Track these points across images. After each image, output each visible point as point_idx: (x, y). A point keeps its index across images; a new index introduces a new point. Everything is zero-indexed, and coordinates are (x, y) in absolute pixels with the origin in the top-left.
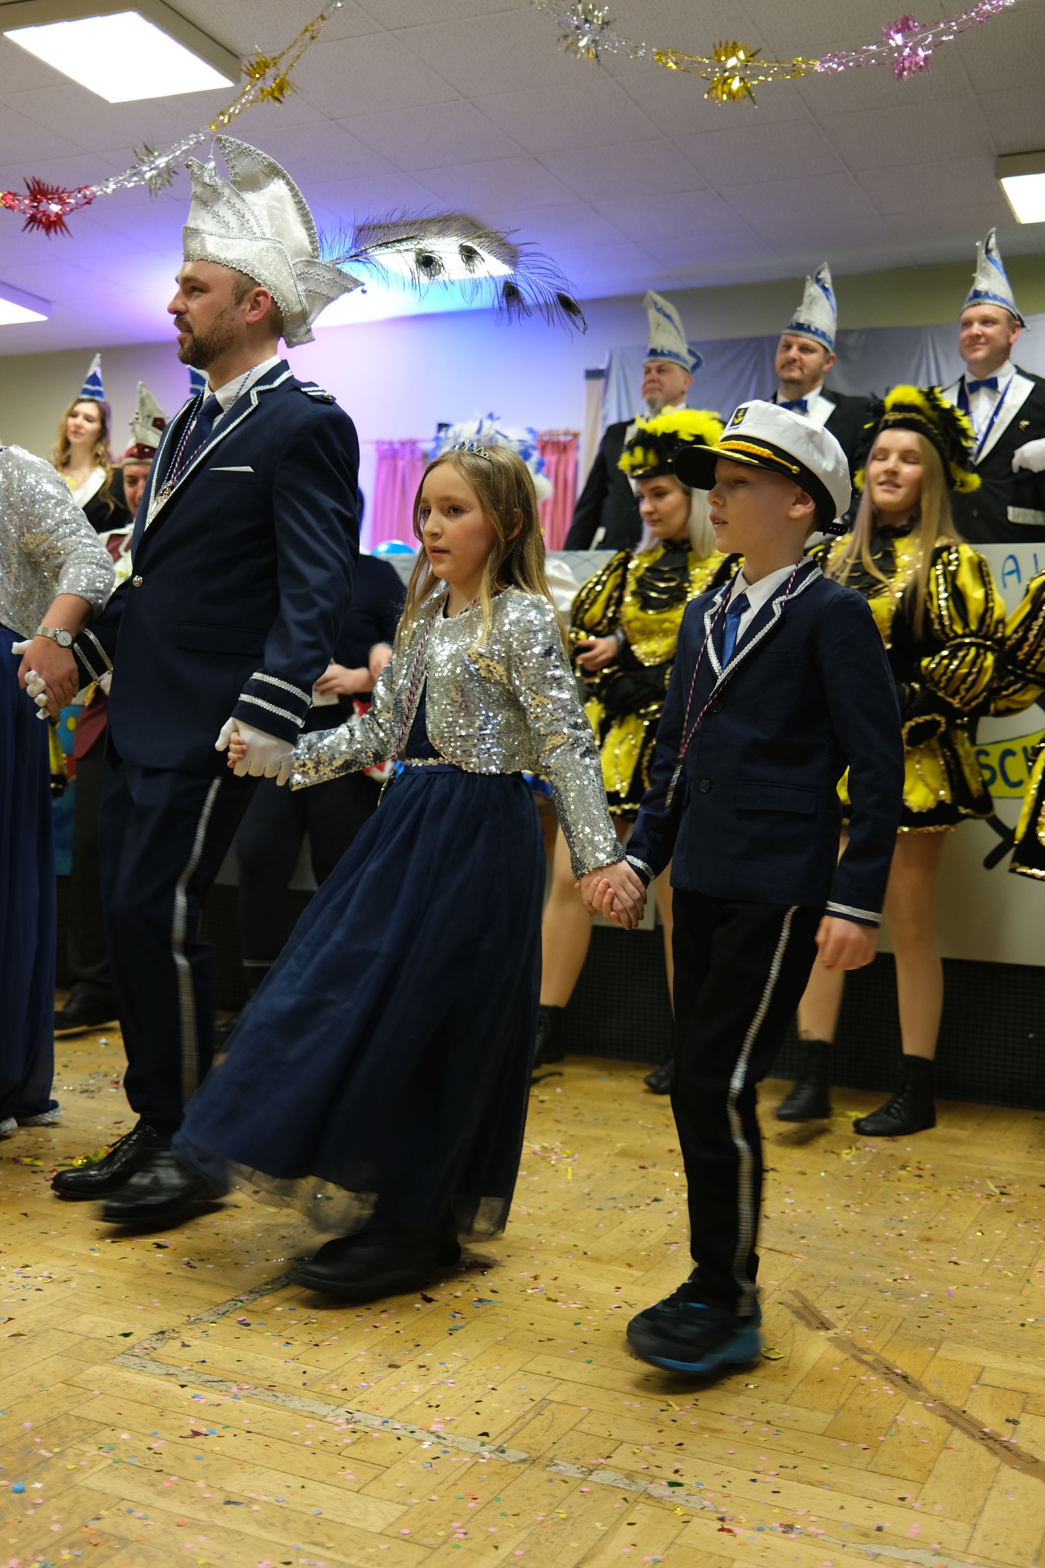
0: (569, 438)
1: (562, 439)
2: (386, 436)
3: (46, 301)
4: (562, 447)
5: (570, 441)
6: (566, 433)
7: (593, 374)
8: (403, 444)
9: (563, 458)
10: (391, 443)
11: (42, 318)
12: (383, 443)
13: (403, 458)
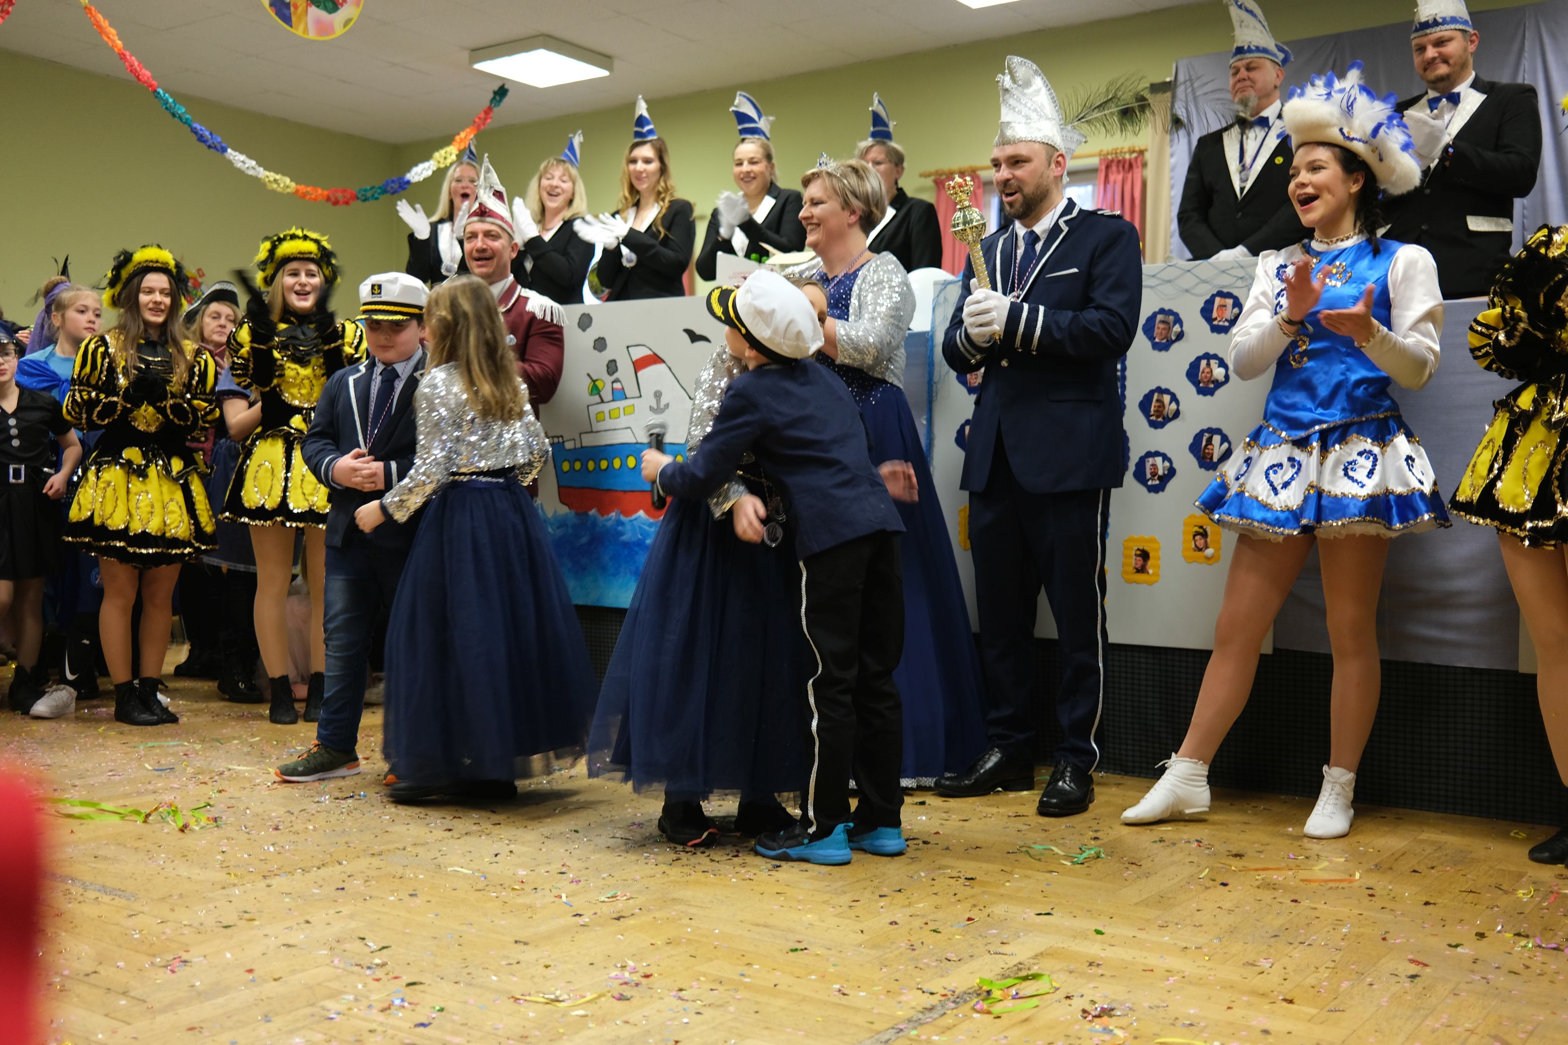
0: (1134, 155)
1: (1127, 156)
3: (609, 57)
4: (1127, 166)
5: (1136, 158)
6: (1132, 151)
7: (1158, 88)
8: (962, 173)
9: (1130, 176)
11: (604, 73)
12: (941, 175)
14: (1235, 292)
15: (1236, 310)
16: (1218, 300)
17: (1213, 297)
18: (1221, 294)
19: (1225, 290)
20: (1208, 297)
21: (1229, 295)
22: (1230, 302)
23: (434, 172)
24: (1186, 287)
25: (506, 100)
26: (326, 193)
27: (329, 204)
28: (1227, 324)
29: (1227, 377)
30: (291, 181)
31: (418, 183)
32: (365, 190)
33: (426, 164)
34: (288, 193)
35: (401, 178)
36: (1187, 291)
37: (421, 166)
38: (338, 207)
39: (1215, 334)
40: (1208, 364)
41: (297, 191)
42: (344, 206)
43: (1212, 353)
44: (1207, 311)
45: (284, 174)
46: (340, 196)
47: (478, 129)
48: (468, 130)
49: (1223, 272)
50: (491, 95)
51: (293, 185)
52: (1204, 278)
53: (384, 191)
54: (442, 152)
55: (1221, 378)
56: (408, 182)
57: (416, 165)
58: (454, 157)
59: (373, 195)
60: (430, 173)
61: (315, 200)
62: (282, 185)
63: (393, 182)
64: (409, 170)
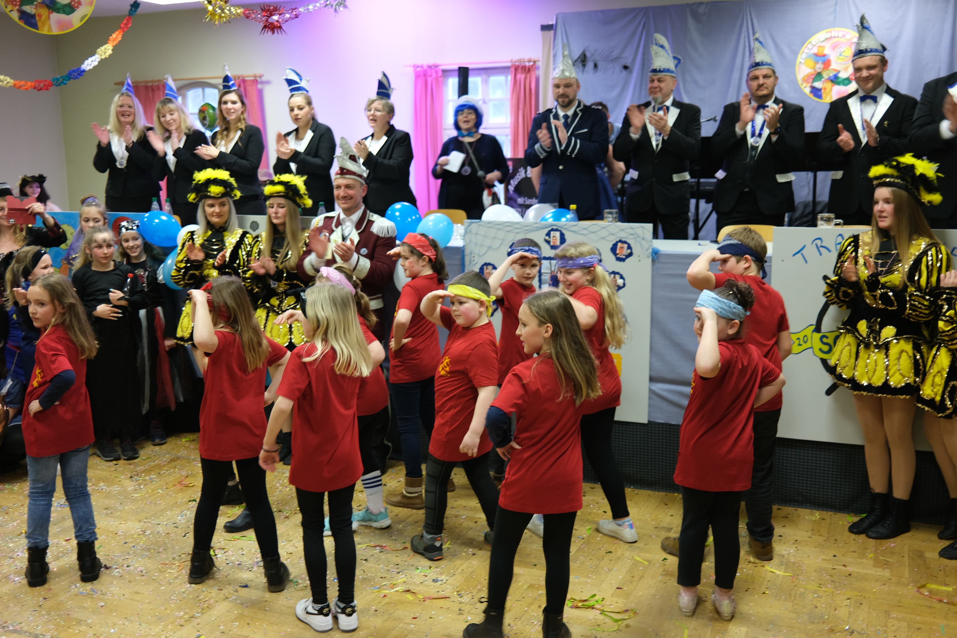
0: (531, 64)
1: (527, 64)
2: (419, 63)
4: (527, 69)
5: (532, 65)
6: (530, 61)
7: (545, 28)
8: (430, 67)
9: (528, 75)
10: (422, 66)
12: (418, 67)
13: (430, 76)
14: (629, 241)
15: (629, 251)
16: (619, 245)
17: (617, 242)
18: (620, 241)
19: (623, 240)
20: (614, 242)
21: (625, 242)
22: (626, 246)
23: (99, 62)
24: (603, 236)
25: (140, 10)
26: (33, 84)
27: (35, 90)
28: (624, 257)
29: (624, 285)
30: (11, 79)
31: (90, 70)
32: (58, 79)
33: (93, 58)
34: (10, 87)
35: (79, 69)
36: (603, 238)
37: (90, 59)
38: (41, 91)
39: (618, 262)
40: (614, 277)
41: (15, 85)
42: (46, 91)
43: (616, 271)
44: (614, 249)
45: (6, 75)
46: (42, 85)
47: (124, 31)
48: (117, 32)
49: (622, 230)
50: (129, 8)
51: (12, 81)
52: (612, 232)
53: (70, 78)
54: (103, 48)
55: (621, 285)
56: (84, 71)
57: (87, 59)
58: (110, 52)
59: (62, 82)
60: (96, 63)
61: (27, 89)
62: (5, 82)
63: (74, 71)
64: (83, 64)
